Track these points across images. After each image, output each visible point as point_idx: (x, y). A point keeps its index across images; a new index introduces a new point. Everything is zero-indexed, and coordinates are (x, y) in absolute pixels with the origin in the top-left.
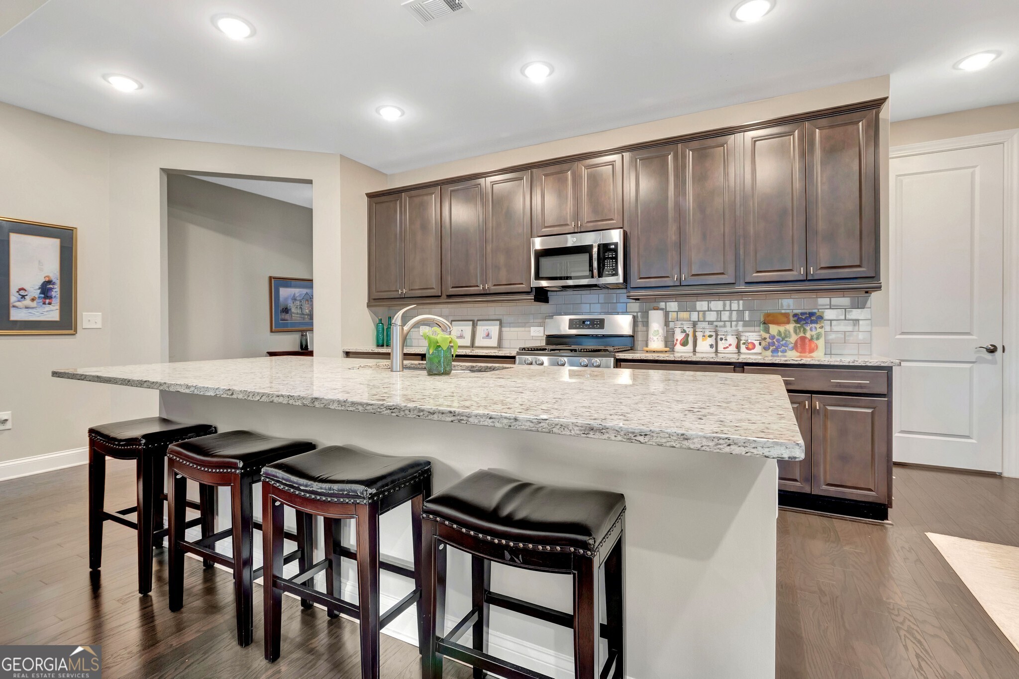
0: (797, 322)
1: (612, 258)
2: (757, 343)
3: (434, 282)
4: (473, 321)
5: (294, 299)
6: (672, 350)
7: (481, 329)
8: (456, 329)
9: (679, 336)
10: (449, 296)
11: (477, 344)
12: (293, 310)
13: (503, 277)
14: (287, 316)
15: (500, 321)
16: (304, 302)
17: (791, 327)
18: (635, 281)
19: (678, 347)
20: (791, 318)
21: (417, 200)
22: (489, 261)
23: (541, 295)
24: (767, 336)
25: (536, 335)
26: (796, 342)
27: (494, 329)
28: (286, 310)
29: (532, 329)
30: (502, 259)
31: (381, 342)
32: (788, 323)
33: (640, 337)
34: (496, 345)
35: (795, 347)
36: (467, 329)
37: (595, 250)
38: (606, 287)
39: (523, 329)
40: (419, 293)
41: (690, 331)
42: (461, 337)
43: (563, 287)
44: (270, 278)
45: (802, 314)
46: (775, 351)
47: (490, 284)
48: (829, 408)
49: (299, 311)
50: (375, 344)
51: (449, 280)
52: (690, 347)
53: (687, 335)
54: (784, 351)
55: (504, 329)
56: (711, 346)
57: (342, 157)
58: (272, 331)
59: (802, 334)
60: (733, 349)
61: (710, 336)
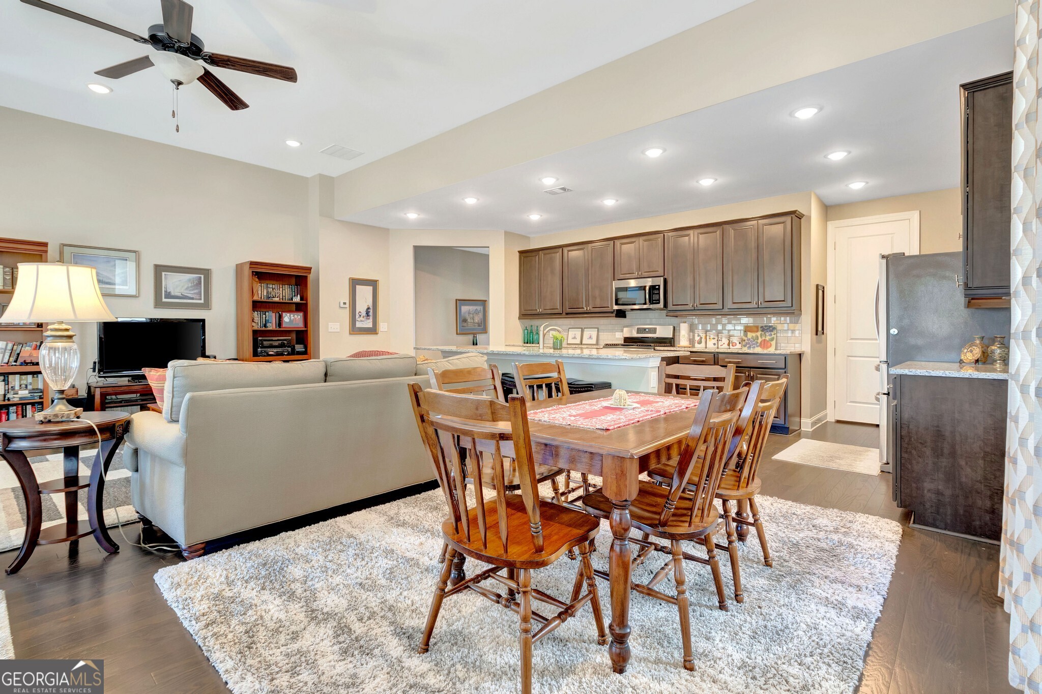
0: (762, 331)
1: (657, 294)
2: (738, 343)
3: (558, 306)
4: (582, 328)
5: (469, 313)
6: (693, 346)
7: (587, 333)
8: (572, 333)
9: (697, 338)
10: (567, 314)
11: (584, 342)
12: (469, 320)
13: (598, 304)
14: (465, 324)
15: (598, 328)
16: (475, 315)
17: (759, 334)
18: (670, 307)
19: (696, 345)
20: (760, 329)
21: (548, 256)
22: (590, 294)
23: (621, 314)
24: (746, 339)
25: (619, 337)
26: (761, 342)
27: (594, 333)
28: (465, 321)
29: (617, 333)
30: (597, 293)
31: (526, 341)
32: (757, 331)
33: (676, 339)
34: (595, 343)
35: (760, 346)
36: (578, 333)
37: (647, 288)
38: (654, 310)
39: (611, 334)
40: (549, 312)
41: (703, 336)
42: (575, 338)
43: (632, 309)
44: (456, 300)
45: (766, 326)
46: (749, 348)
47: (591, 307)
48: (758, 376)
49: (472, 321)
50: (523, 342)
51: (567, 305)
52: (703, 345)
53: (701, 338)
54: (754, 348)
55: (600, 333)
56: (714, 344)
57: (506, 233)
58: (457, 334)
59: (764, 338)
60: (726, 346)
61: (714, 339)
